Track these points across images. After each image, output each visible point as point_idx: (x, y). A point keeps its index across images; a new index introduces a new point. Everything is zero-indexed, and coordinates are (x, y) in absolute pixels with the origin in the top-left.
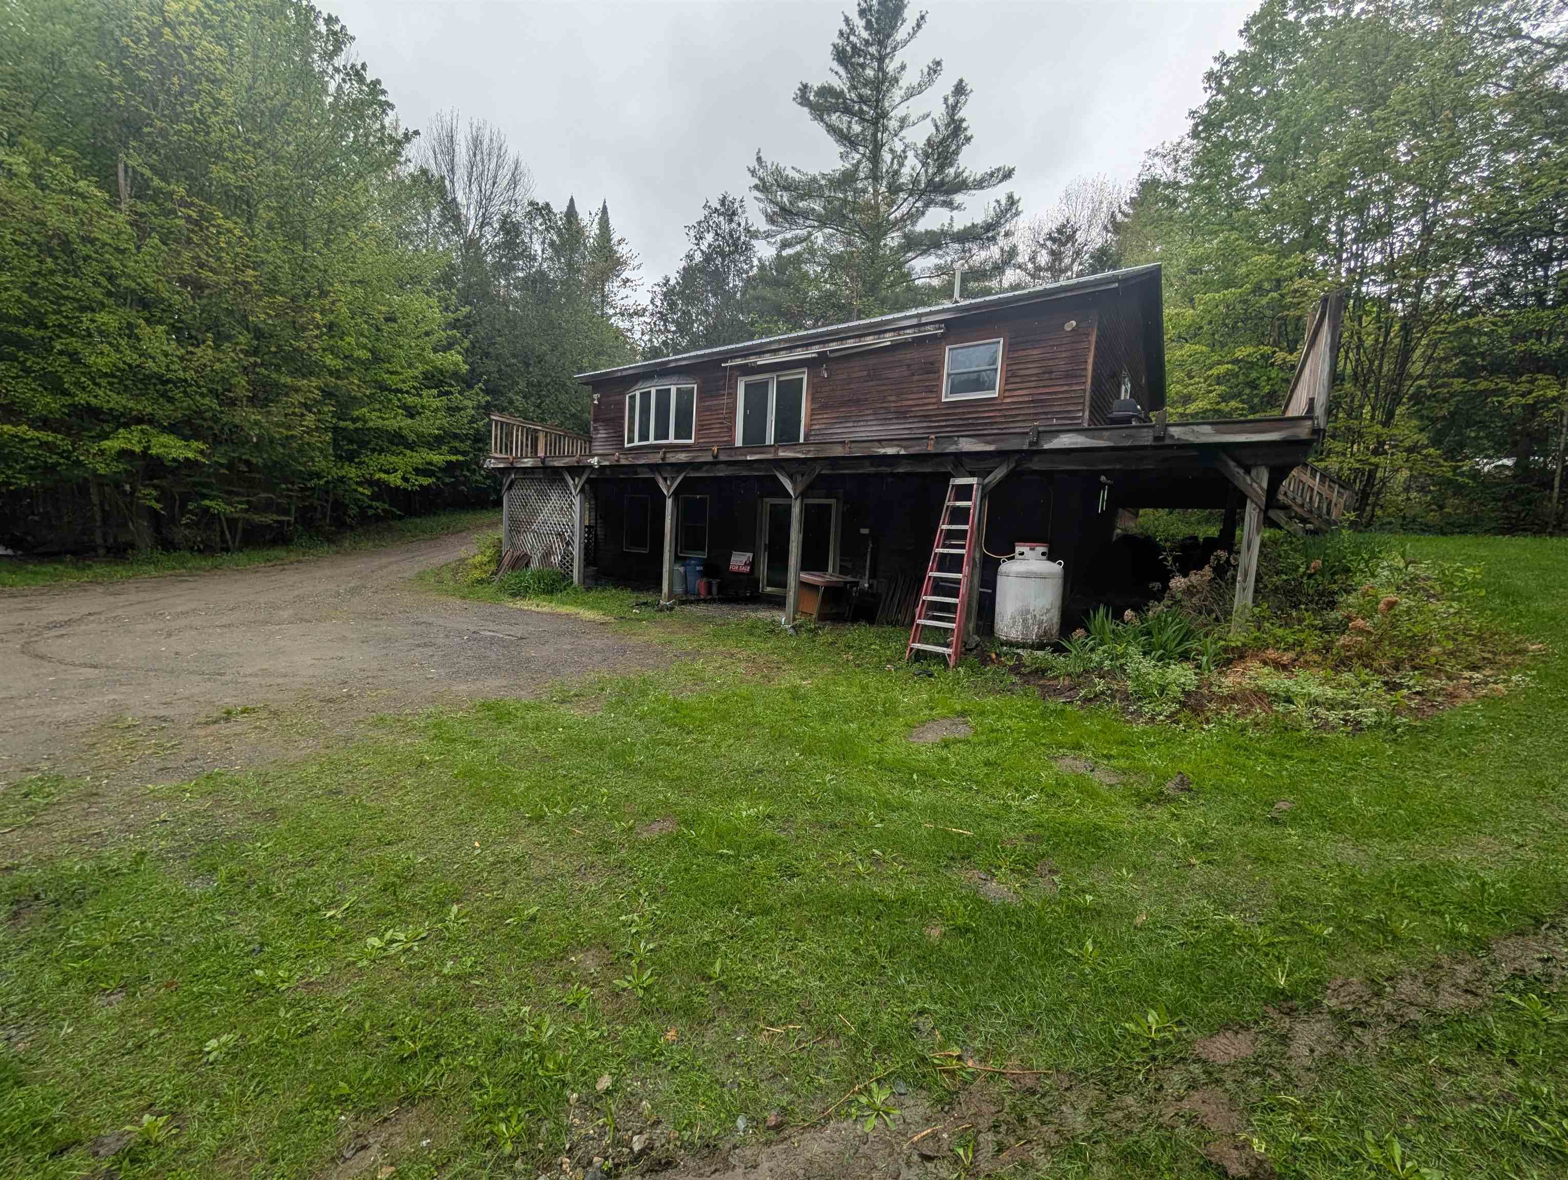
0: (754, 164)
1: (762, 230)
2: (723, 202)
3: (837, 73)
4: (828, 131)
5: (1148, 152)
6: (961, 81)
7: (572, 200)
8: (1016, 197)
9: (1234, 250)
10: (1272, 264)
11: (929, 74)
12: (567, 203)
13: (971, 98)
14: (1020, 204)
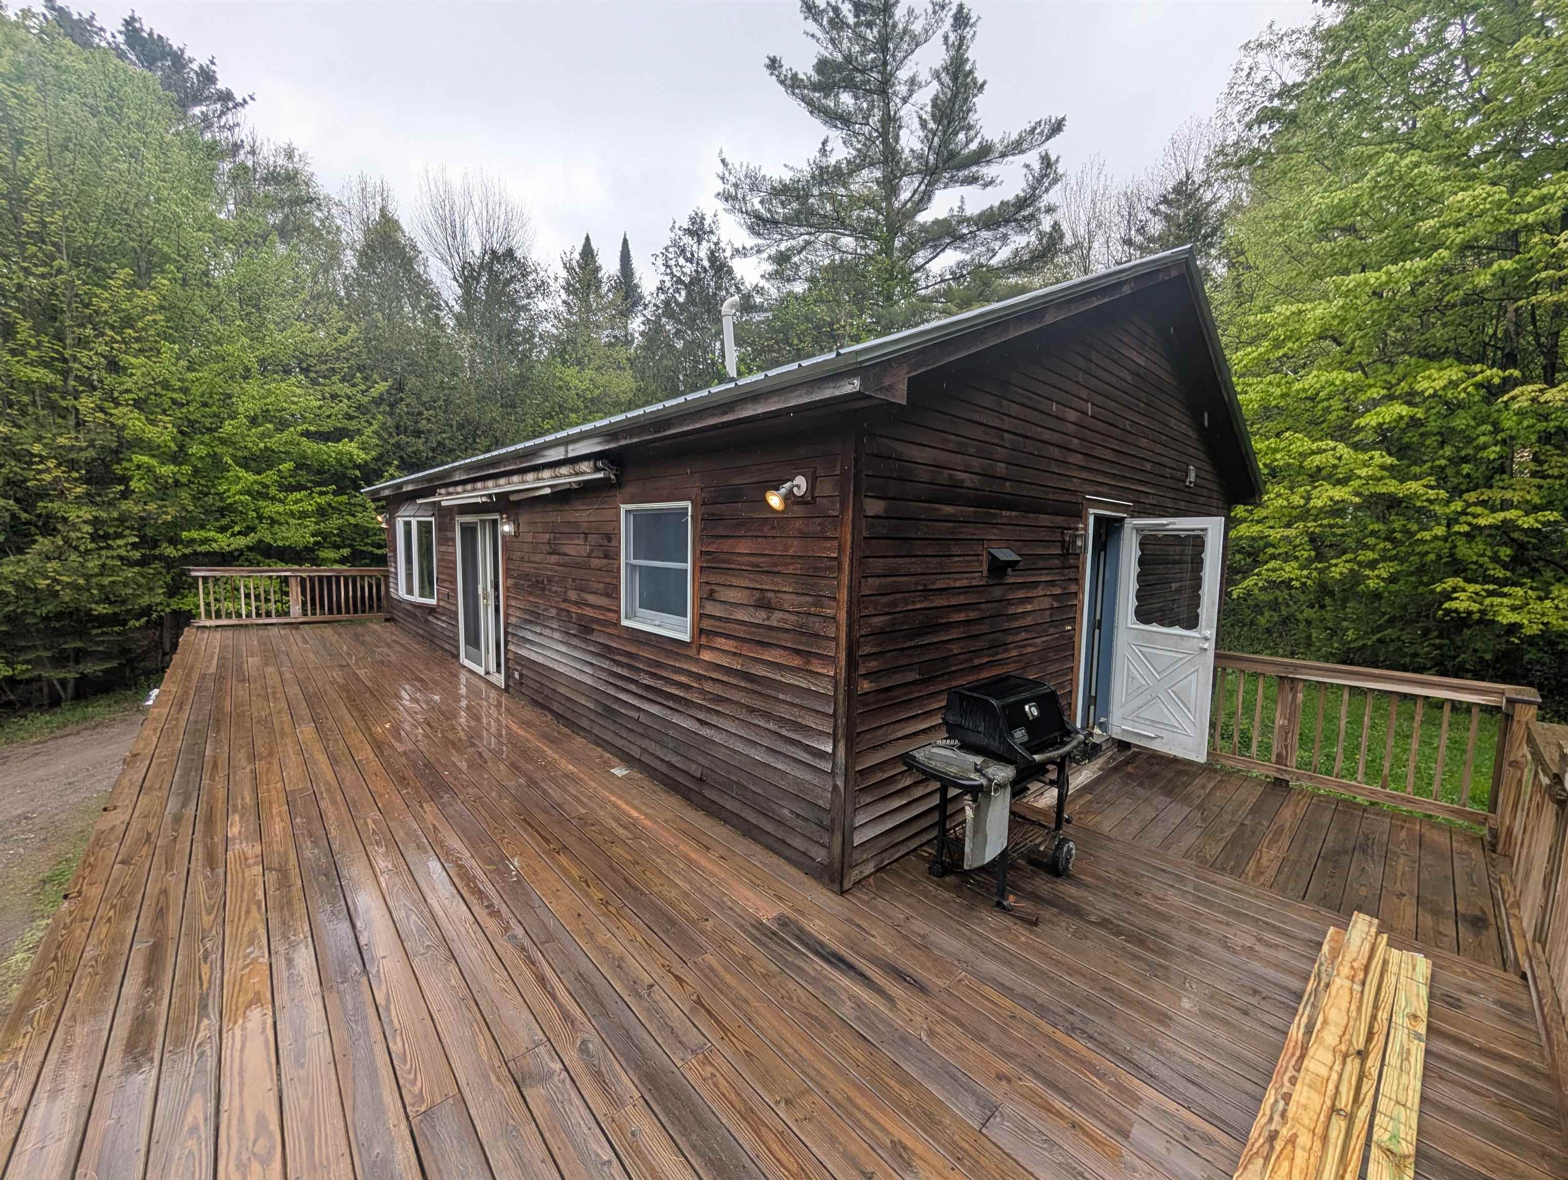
0: (720, 168)
1: (748, 247)
2: (693, 221)
3: (813, 36)
4: (811, 112)
5: (1246, 46)
6: (961, 7)
7: (588, 239)
8: (1053, 158)
9: (1410, 185)
10: (1500, 204)
11: (935, 12)
12: (583, 241)
13: (979, 28)
14: (1059, 165)
